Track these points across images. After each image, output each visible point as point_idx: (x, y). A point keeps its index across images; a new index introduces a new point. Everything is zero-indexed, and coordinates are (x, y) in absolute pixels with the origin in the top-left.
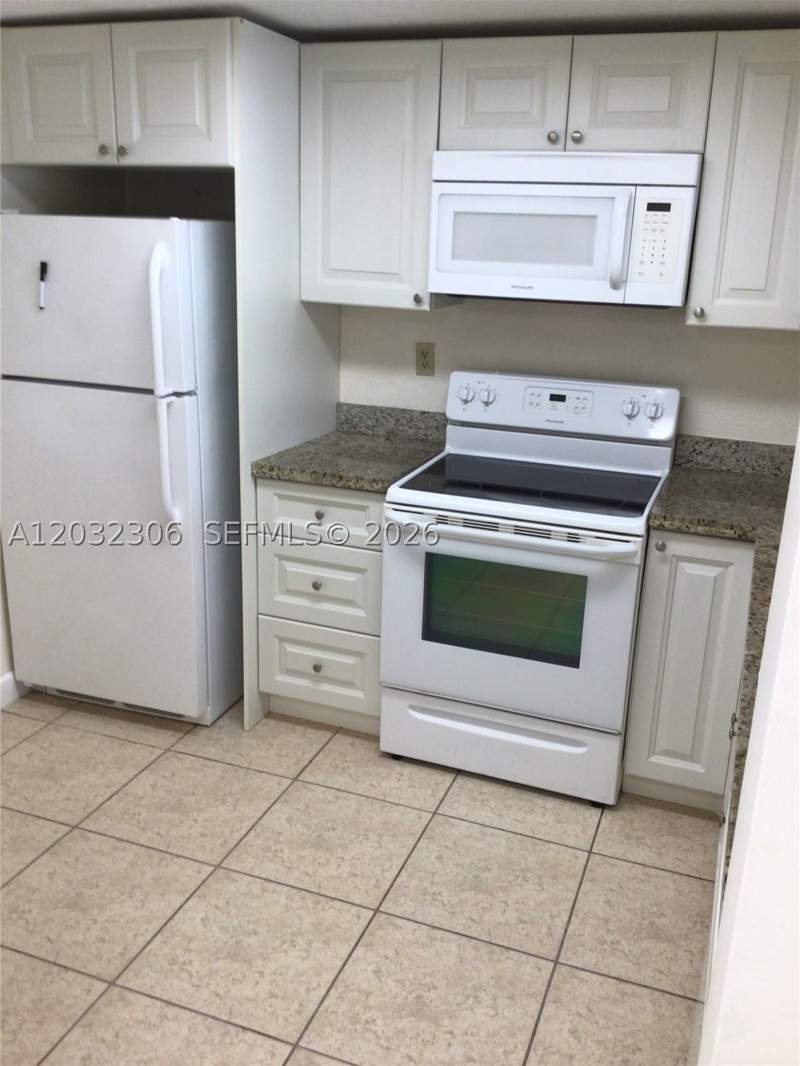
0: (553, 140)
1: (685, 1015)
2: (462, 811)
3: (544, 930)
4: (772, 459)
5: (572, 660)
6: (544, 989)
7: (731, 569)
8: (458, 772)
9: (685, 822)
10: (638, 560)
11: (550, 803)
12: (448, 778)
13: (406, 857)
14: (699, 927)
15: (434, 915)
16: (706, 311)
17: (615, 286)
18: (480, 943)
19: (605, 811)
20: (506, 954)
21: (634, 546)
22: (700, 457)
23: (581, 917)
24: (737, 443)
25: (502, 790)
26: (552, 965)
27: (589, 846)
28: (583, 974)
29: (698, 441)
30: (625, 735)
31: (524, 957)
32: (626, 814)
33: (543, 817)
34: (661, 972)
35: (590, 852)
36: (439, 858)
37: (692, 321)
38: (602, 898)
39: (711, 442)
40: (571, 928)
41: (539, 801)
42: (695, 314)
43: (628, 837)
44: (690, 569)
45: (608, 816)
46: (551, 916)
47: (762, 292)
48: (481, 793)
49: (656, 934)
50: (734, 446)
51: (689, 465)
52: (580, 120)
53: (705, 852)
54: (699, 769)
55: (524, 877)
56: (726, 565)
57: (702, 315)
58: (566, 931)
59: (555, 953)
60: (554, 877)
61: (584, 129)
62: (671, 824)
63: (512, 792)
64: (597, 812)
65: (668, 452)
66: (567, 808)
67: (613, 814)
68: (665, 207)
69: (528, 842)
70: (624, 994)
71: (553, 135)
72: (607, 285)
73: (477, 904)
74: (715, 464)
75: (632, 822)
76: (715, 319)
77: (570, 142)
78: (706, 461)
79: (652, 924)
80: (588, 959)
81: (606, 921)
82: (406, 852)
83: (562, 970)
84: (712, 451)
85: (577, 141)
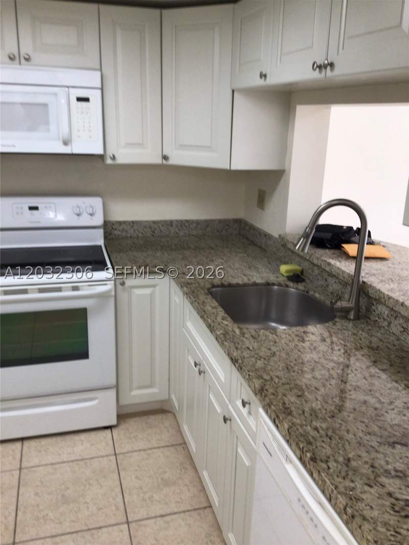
0: (12, 58)
1: (199, 518)
2: (36, 461)
3: (114, 508)
4: (150, 228)
5: (84, 355)
6: (129, 541)
7: (158, 288)
8: (22, 439)
9: (152, 419)
10: (113, 293)
11: (83, 436)
12: (18, 445)
13: (15, 504)
14: (183, 471)
15: (50, 529)
16: (116, 156)
17: (66, 143)
18: (83, 533)
19: (113, 430)
20: (100, 531)
21: (110, 286)
22: (116, 232)
23: (128, 491)
24: (133, 222)
25: (54, 439)
26: (126, 526)
27: (113, 452)
28: (143, 522)
29: (113, 223)
30: (117, 387)
31: (111, 529)
32: (123, 426)
33: (81, 446)
34: (178, 502)
35: (115, 454)
36: (36, 494)
37: (109, 161)
38: (133, 476)
39: (120, 223)
40: (126, 500)
41: (76, 437)
42: (111, 158)
43: (130, 438)
44: (138, 292)
45: (115, 431)
46: (113, 499)
47: (141, 145)
48: (42, 446)
49: (166, 483)
50: (132, 224)
51: (111, 237)
52: (27, 48)
53: (168, 431)
54: (154, 390)
55: (89, 484)
56: (154, 286)
57: (114, 158)
58: (124, 503)
59: (125, 518)
60: (105, 477)
61: (30, 53)
62: (147, 423)
63: (59, 439)
64: (108, 432)
65: (101, 231)
66: (93, 435)
67: (117, 429)
68: (86, 100)
69: (81, 463)
70: (168, 522)
71: (12, 56)
72: (61, 143)
73: (71, 511)
74: (124, 234)
75: (128, 429)
76: (120, 160)
77: (23, 61)
78: (119, 233)
79: (162, 479)
80: (143, 513)
81: (141, 488)
82: (14, 500)
83: (133, 526)
84: (121, 228)
85: (27, 60)
